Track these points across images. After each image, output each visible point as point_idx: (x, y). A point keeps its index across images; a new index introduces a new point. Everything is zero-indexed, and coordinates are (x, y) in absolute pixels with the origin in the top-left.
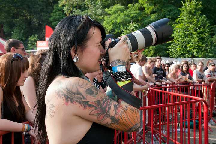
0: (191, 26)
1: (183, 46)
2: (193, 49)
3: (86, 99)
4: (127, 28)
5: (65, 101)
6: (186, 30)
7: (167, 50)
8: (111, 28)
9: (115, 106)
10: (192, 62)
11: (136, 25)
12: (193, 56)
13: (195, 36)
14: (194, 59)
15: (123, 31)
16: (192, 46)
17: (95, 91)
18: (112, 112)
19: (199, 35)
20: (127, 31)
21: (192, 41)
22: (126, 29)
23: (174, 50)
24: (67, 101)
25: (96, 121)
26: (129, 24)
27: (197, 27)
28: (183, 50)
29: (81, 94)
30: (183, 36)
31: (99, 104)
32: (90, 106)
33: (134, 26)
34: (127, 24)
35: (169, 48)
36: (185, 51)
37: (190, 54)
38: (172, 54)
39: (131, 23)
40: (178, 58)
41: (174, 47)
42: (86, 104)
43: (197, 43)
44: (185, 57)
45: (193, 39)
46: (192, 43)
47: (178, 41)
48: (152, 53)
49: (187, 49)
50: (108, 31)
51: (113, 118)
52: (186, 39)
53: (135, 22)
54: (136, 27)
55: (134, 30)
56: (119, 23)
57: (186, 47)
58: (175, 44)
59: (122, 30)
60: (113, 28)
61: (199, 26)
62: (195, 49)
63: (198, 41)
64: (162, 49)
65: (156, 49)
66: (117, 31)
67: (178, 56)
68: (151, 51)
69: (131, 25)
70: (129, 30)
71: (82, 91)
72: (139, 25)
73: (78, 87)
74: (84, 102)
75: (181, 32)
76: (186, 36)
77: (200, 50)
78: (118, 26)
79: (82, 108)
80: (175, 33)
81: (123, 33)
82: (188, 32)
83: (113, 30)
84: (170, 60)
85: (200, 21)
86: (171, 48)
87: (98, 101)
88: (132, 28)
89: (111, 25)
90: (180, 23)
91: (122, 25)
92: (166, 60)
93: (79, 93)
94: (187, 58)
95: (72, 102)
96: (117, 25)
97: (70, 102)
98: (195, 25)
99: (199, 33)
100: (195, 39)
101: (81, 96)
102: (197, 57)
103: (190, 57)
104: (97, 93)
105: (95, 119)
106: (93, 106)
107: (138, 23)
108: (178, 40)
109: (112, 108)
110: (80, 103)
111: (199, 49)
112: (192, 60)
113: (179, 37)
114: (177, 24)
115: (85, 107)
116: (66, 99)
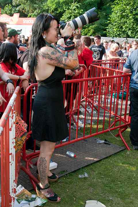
0: (128, 7)
1: (119, 26)
2: (128, 30)
3: (51, 57)
4: (70, 7)
5: (42, 58)
6: (123, 11)
7: (105, 30)
8: (54, 7)
9: (65, 59)
10: (126, 41)
11: (78, 5)
12: (128, 36)
13: (131, 17)
14: (128, 39)
15: (65, 11)
16: (128, 27)
17: (55, 53)
18: (64, 62)
19: (134, 16)
20: (69, 11)
21: (128, 22)
22: (68, 9)
23: (111, 30)
24: (43, 58)
25: (56, 66)
26: (71, 3)
27: (133, 8)
28: (119, 30)
29: (49, 55)
30: (120, 17)
31: (57, 59)
32: (53, 60)
33: (76, 6)
34: (69, 4)
35: (107, 29)
36: (121, 31)
37: (125, 34)
38: (109, 34)
39: (73, 3)
40: (114, 38)
41: (111, 27)
42: (52, 59)
43: (132, 24)
44: (120, 37)
45: (129, 20)
46: (128, 24)
47: (115, 22)
48: (91, 32)
49: (123, 30)
50: (52, 10)
51: (64, 65)
52: (123, 20)
53: (77, 2)
54: (77, 7)
55: (76, 9)
56: (62, 3)
57: (122, 27)
58: (112, 24)
59: (64, 9)
60: (56, 7)
61: (135, 7)
62: (129, 29)
63: (133, 23)
64: (100, 28)
65: (95, 28)
66: (59, 10)
67: (114, 35)
68: (90, 30)
69: (73, 5)
70: (71, 10)
71: (49, 53)
72: (80, 5)
73: (48, 52)
74: (50, 58)
75: (118, 13)
76: (123, 17)
77: (134, 31)
78: (61, 6)
79: (50, 61)
80: (113, 13)
81: (65, 12)
82: (125, 14)
83: (56, 9)
84: (106, 39)
85: (136, 3)
86: (108, 28)
87: (57, 57)
88: (74, 8)
89: (55, 5)
90: (118, 5)
91: (65, 4)
92: (104, 39)
93: (48, 54)
94: (122, 38)
95: (45, 58)
96: (60, 4)
97: (44, 58)
98: (131, 7)
99: (134, 15)
100: (131, 21)
101: (49, 56)
102: (131, 37)
103: (125, 37)
104: (56, 54)
105: (56, 65)
106: (54, 60)
107: (80, 3)
108: (115, 20)
109: (64, 60)
110: (49, 59)
111: (133, 29)
112: (126, 40)
113: (116, 18)
114: (116, 5)
115: (51, 60)
116: (43, 57)
